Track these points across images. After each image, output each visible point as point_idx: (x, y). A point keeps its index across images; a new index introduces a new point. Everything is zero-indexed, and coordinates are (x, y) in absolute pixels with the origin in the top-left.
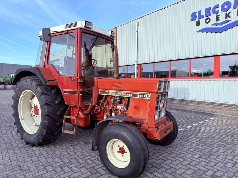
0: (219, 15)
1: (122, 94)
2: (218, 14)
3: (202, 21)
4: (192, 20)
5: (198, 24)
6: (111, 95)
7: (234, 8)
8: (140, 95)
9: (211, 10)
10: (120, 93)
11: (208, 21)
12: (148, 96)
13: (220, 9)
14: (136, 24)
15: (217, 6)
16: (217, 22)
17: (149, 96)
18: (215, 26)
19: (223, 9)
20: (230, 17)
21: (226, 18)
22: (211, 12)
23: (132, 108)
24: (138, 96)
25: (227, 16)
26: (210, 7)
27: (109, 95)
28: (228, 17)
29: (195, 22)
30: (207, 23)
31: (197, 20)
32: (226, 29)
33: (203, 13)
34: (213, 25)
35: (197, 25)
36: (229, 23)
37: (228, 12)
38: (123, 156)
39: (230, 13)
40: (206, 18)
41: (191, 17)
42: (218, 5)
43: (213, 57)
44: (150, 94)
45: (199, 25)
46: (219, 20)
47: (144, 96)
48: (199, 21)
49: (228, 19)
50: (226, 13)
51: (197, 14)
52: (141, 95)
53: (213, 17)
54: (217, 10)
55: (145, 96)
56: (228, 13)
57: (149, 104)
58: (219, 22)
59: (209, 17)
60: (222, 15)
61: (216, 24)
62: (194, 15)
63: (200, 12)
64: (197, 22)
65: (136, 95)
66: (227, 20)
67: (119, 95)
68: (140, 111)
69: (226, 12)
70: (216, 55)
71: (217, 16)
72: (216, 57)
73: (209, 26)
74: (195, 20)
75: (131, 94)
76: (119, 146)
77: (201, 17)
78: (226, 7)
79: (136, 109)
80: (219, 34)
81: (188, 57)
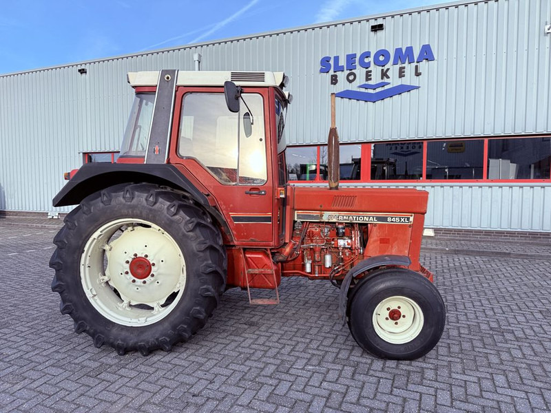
0: (371, 71)
1: (355, 217)
2: (369, 69)
3: (342, 76)
4: (322, 71)
5: (334, 80)
6: (327, 221)
7: (395, 63)
8: (392, 218)
9: (357, 59)
10: (349, 217)
11: (351, 78)
12: (408, 219)
13: (371, 59)
14: (196, 57)
15: (367, 55)
16: (367, 83)
17: (411, 219)
18: (363, 90)
19: (377, 63)
20: (388, 77)
21: (382, 78)
22: (357, 63)
23: (375, 241)
24: (389, 219)
25: (384, 74)
26: (355, 54)
27: (322, 221)
28: (385, 78)
29: (328, 77)
30: (350, 82)
31: (331, 72)
32: (382, 96)
33: (342, 62)
34: (361, 87)
35: (332, 83)
36: (386, 87)
37: (385, 68)
38: (396, 323)
39: (388, 69)
40: (349, 72)
41: (321, 67)
42: (369, 53)
43: (360, 145)
44: (411, 216)
45: (335, 84)
46: (370, 79)
47: (400, 220)
48: (336, 76)
49: (386, 80)
50: (382, 70)
51: (332, 62)
52: (394, 219)
53: (360, 72)
54: (366, 60)
55: (402, 220)
56: (385, 70)
57: (410, 233)
58: (370, 82)
59: (353, 71)
60: (376, 71)
61: (366, 87)
62: (325, 61)
63: (337, 59)
64: (332, 76)
65: (385, 219)
66: (383, 81)
67: (345, 220)
68: (392, 247)
69: (381, 68)
70: (365, 141)
71: (367, 72)
72: (366, 145)
73: (354, 87)
74: (328, 72)
75: (373, 217)
76: (388, 309)
77: (338, 69)
78: (381, 58)
79: (384, 243)
80: (370, 104)
81: (315, 142)
